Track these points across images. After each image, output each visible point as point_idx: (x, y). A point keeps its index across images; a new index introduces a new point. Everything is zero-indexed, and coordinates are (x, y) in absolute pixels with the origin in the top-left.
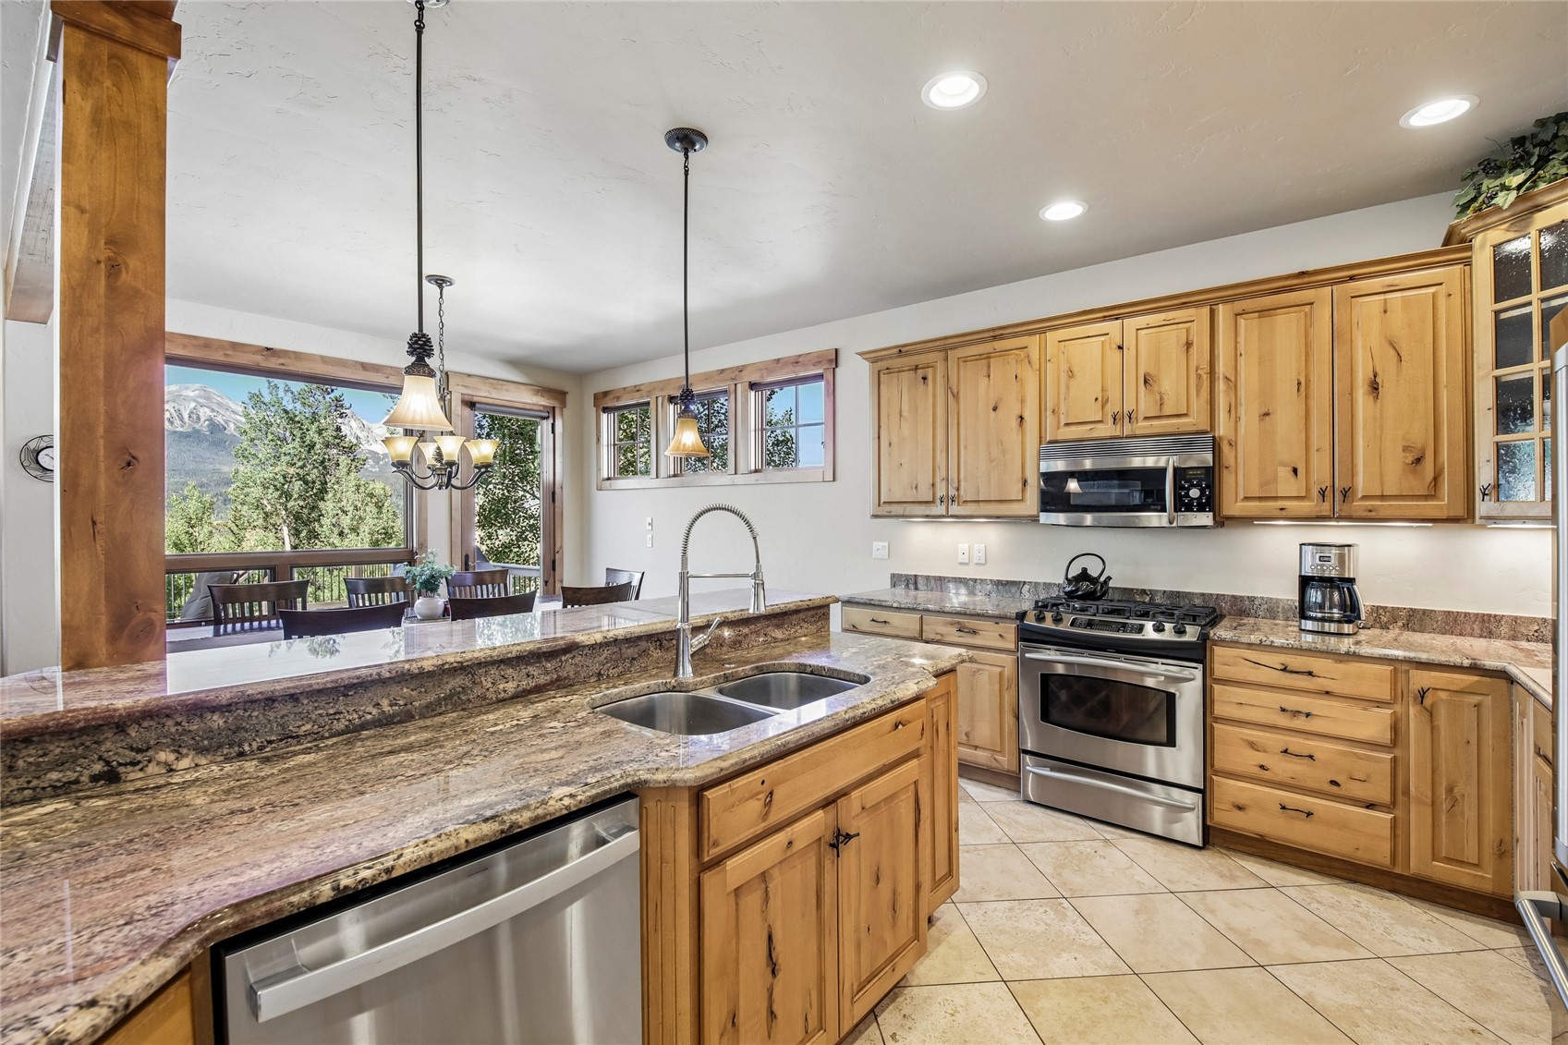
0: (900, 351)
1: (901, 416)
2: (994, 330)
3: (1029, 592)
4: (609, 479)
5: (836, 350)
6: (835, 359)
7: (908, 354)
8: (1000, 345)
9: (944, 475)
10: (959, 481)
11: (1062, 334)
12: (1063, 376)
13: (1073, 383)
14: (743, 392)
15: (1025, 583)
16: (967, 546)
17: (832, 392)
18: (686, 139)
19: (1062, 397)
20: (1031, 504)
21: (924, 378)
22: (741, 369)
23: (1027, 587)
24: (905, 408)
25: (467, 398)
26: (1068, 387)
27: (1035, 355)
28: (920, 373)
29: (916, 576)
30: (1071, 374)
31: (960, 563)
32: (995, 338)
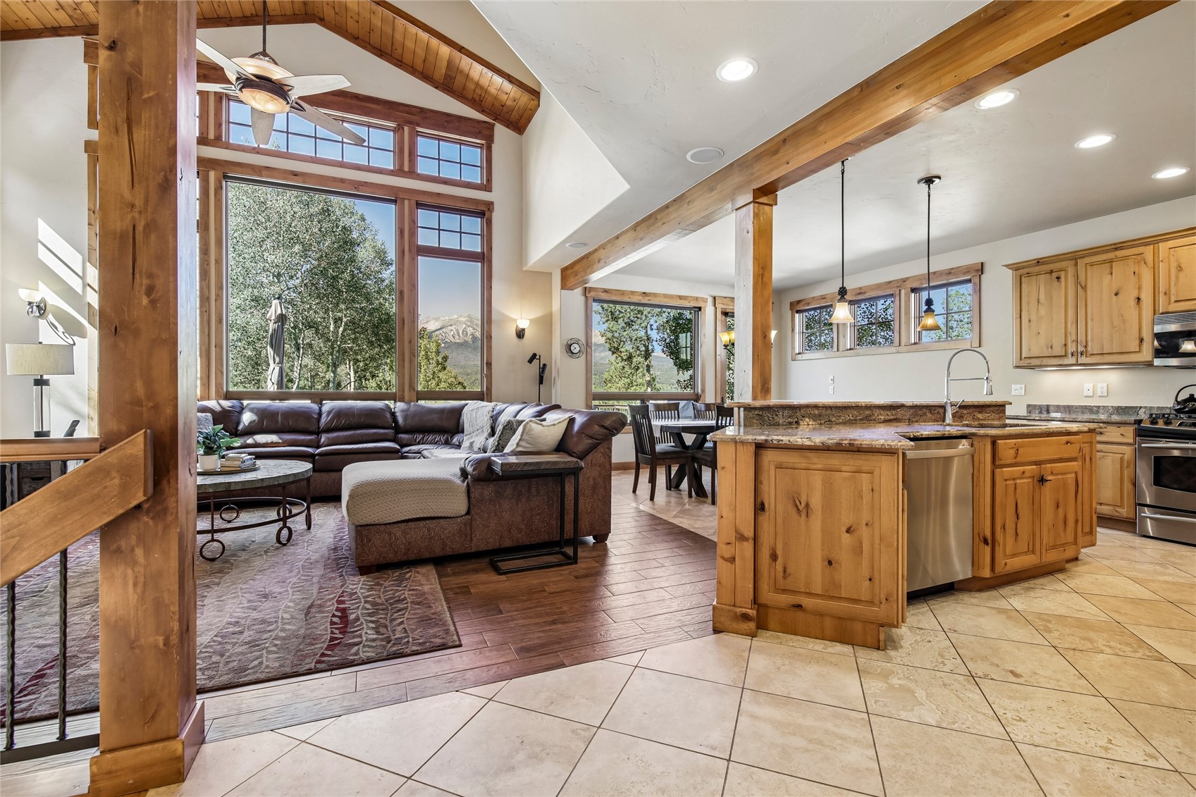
0: (1038, 262)
1: (1038, 302)
2: (1115, 244)
3: (1145, 413)
4: (799, 354)
5: (982, 263)
6: (981, 269)
7: (1044, 263)
8: (1119, 253)
9: (1074, 338)
10: (1086, 342)
11: (1171, 243)
12: (1173, 271)
13: (1182, 275)
14: (905, 294)
15: (1141, 407)
16: (1091, 385)
17: (979, 290)
18: (929, 181)
19: (1173, 284)
20: (1146, 354)
21: (1058, 278)
22: (904, 280)
23: (1143, 410)
24: (1042, 297)
25: (723, 310)
26: (1177, 277)
27: (1149, 258)
28: (1055, 275)
29: (1048, 405)
30: (1180, 268)
31: (1086, 396)
32: (1116, 249)
